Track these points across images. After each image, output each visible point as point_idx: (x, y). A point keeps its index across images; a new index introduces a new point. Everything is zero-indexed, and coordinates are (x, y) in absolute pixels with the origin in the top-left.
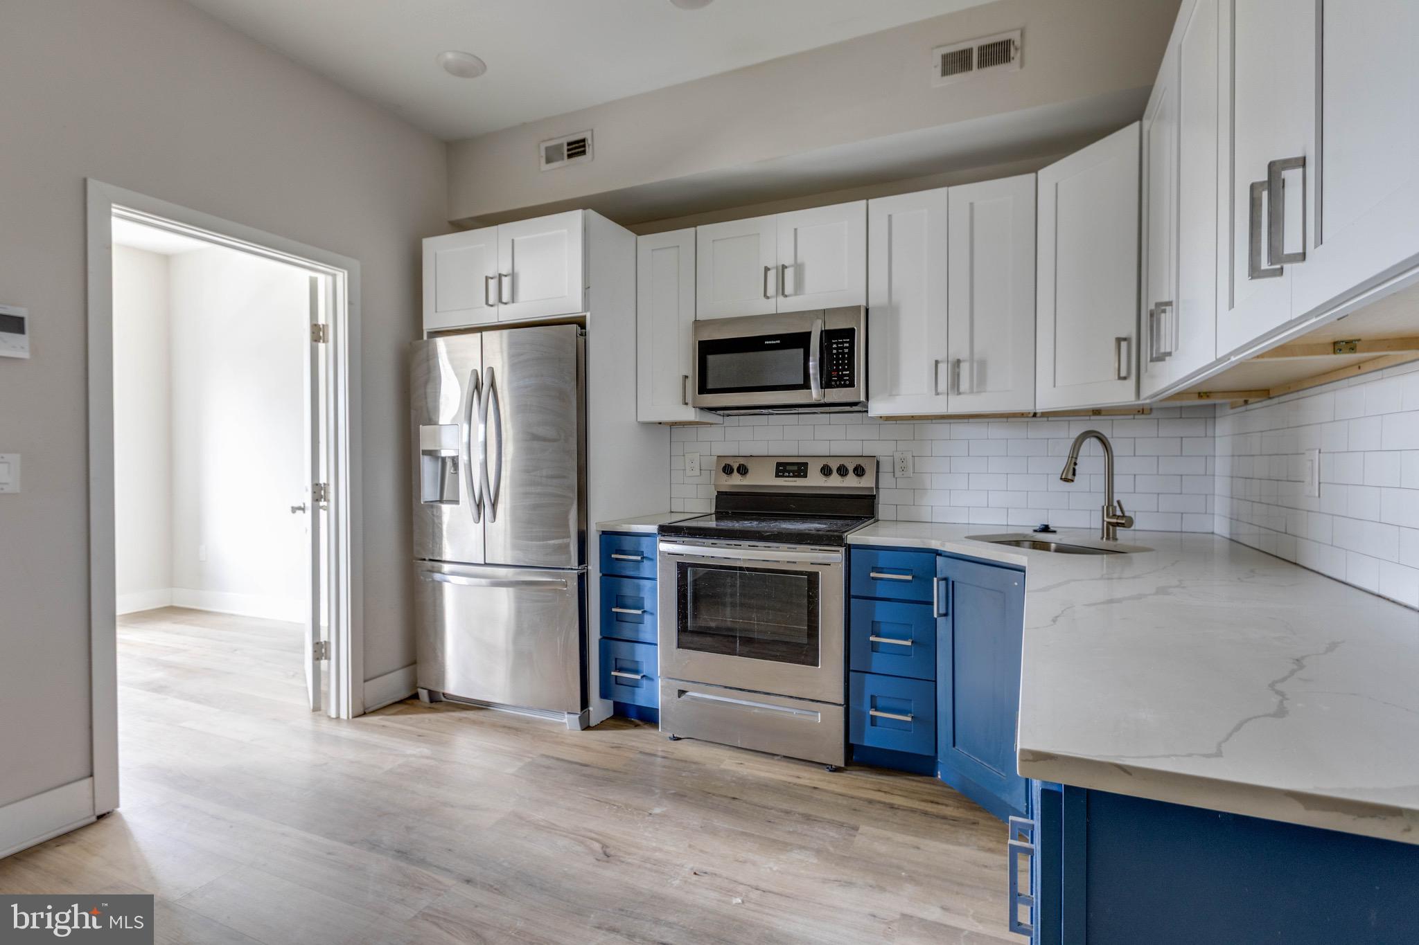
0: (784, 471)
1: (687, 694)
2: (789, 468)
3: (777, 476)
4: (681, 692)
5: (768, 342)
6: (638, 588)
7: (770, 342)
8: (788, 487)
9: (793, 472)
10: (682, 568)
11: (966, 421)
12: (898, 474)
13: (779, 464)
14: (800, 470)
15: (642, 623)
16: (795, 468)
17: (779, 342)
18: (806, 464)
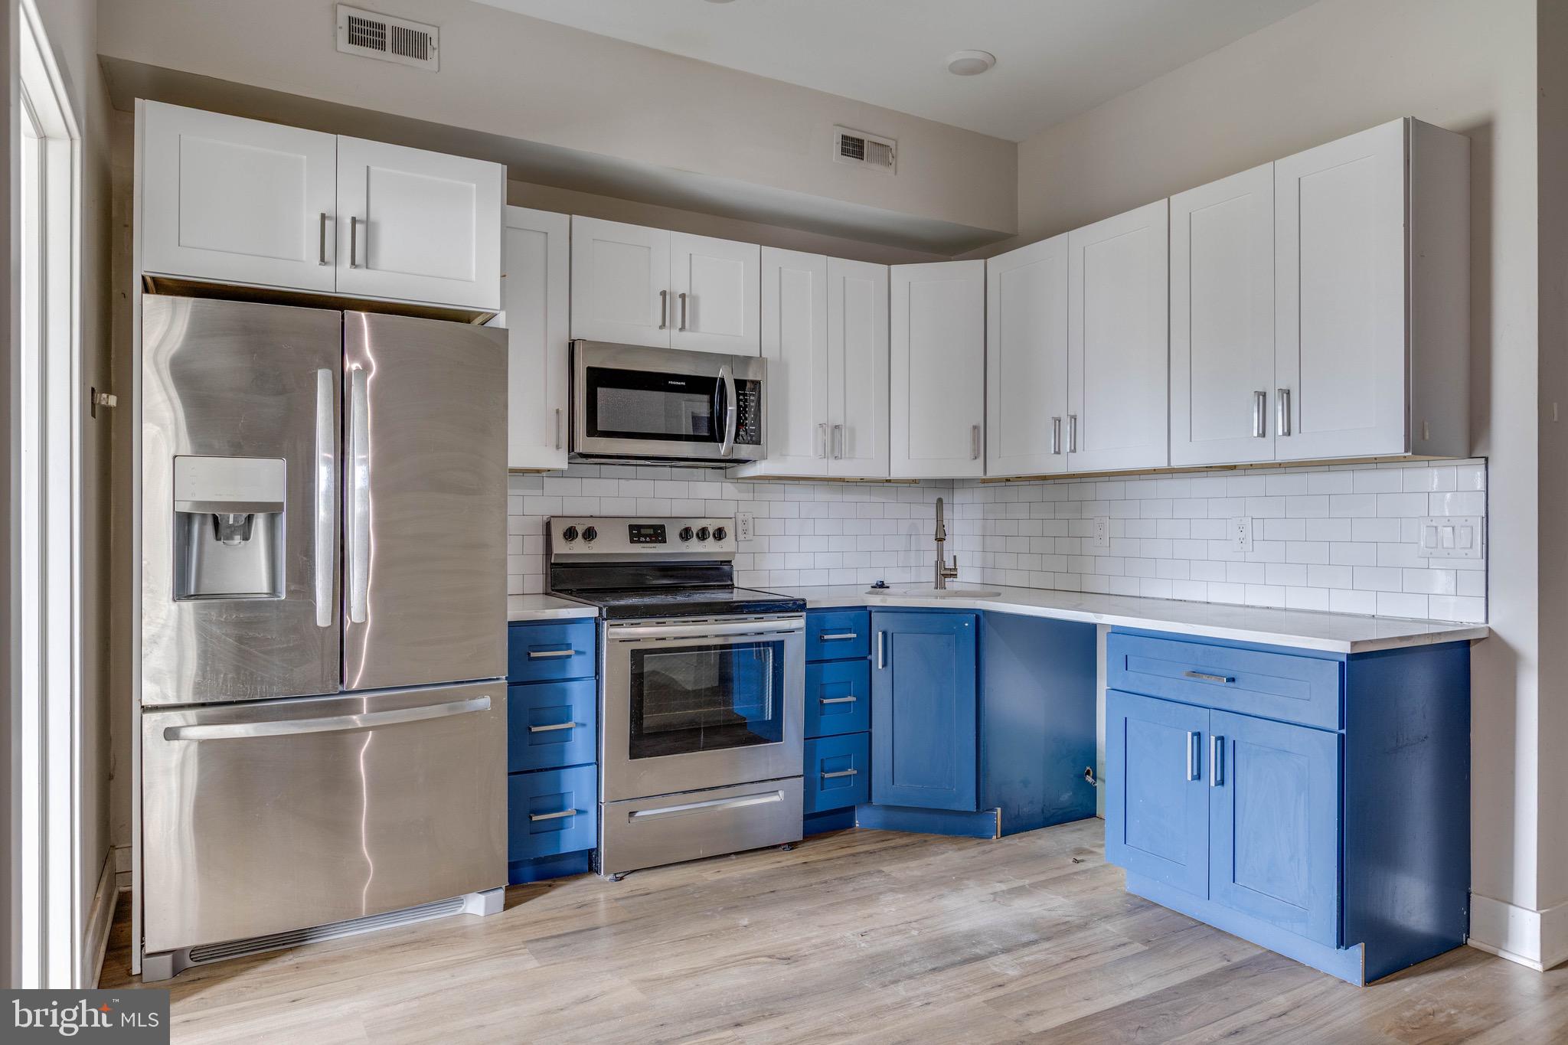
0: (639, 535)
1: (637, 815)
2: (643, 531)
3: (632, 541)
4: (632, 814)
5: (672, 383)
6: (564, 693)
7: (674, 383)
8: (647, 555)
9: (650, 536)
10: (638, 656)
11: (797, 482)
12: (741, 537)
13: (632, 527)
14: (655, 533)
15: (568, 739)
16: (651, 531)
17: (684, 384)
18: (662, 527)
